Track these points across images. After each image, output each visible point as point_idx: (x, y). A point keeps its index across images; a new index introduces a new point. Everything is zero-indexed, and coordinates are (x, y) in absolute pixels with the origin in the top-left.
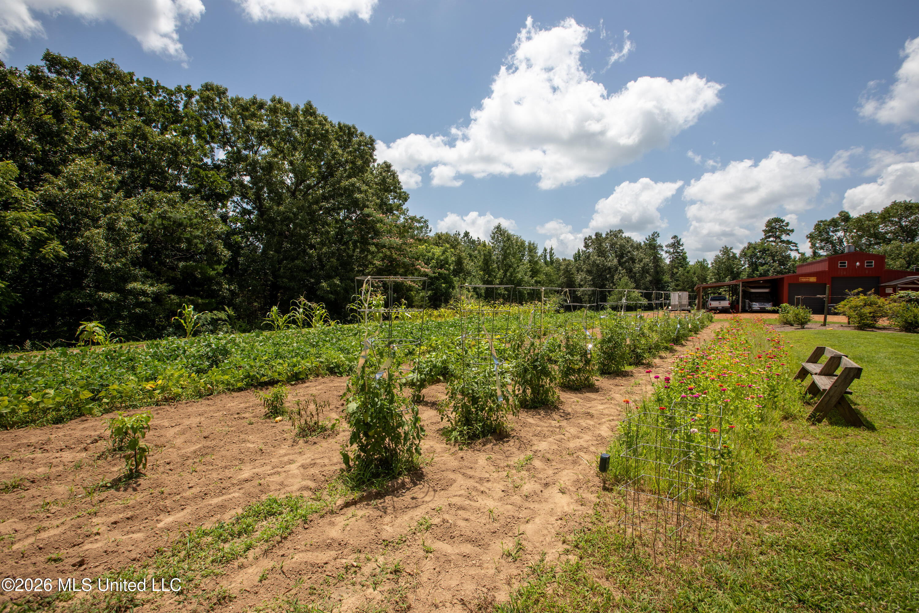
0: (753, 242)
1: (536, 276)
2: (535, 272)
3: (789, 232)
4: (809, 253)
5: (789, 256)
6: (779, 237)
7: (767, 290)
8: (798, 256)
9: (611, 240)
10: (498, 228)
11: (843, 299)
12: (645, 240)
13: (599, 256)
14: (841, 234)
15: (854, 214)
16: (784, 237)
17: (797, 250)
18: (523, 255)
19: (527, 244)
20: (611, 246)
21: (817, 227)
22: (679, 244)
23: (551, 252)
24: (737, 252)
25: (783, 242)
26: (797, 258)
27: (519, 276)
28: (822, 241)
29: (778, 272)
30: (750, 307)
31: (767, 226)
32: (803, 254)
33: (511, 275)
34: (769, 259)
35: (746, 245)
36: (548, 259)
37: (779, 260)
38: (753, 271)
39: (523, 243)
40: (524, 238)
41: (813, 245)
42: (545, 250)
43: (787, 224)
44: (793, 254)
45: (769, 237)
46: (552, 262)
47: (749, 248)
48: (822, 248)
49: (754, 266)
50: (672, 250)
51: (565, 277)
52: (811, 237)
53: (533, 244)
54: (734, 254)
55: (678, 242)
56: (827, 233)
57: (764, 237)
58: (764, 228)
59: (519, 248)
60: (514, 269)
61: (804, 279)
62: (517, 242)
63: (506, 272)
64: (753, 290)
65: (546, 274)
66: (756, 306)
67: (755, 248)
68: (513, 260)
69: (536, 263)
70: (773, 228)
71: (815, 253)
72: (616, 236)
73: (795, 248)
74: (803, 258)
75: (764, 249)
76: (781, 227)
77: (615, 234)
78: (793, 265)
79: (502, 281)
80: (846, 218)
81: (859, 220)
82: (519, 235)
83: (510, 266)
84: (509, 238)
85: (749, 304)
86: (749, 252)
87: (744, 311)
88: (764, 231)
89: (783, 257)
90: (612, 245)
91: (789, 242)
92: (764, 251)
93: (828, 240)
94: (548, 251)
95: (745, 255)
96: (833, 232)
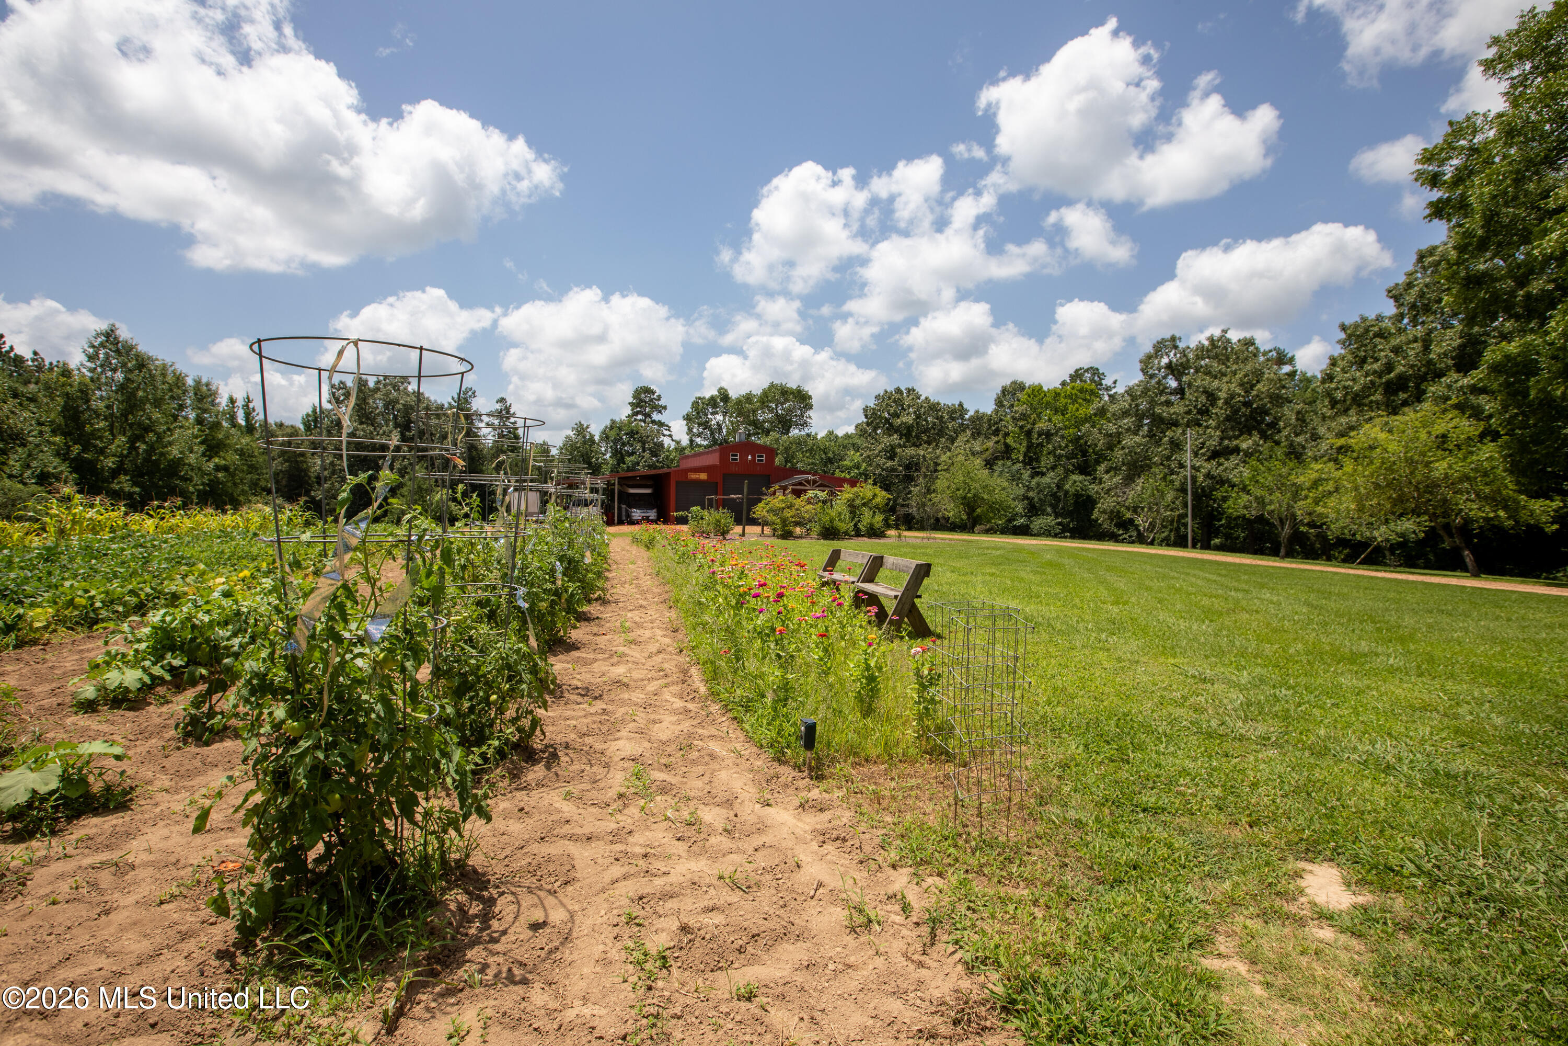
0: (617, 420)
1: (217, 454)
2: (213, 447)
3: (661, 409)
4: (685, 441)
5: (661, 445)
6: (648, 415)
7: (648, 491)
8: (673, 445)
9: (387, 394)
10: (110, 336)
11: (760, 501)
12: (450, 400)
13: (361, 423)
14: (719, 417)
15: (733, 394)
16: (656, 416)
17: (670, 436)
18: (181, 407)
19: (190, 382)
20: (386, 406)
21: (695, 405)
22: (508, 412)
23: (246, 406)
24: (596, 430)
25: (653, 422)
26: (673, 447)
27: (175, 452)
28: (700, 425)
29: (649, 466)
30: (628, 515)
31: (634, 397)
32: (678, 442)
33: (151, 449)
34: (638, 446)
35: (608, 423)
36: (242, 421)
37: (650, 449)
38: (618, 464)
39: (179, 380)
40: (180, 367)
41: (690, 430)
42: (232, 401)
43: (659, 398)
44: (667, 441)
45: (637, 413)
46: (250, 428)
47: (611, 428)
48: (699, 435)
49: (619, 456)
50: (496, 422)
51: (286, 461)
52: (688, 418)
53: (207, 385)
54: (592, 436)
55: (507, 410)
56: (706, 415)
57: (630, 412)
58: (631, 400)
59: (171, 390)
60: (160, 437)
61: (693, 476)
62: (164, 375)
63: (132, 441)
64: (632, 491)
65: (241, 452)
66: (637, 514)
67: (620, 429)
68: (156, 415)
69: (217, 425)
70: (642, 401)
71: (691, 441)
72: (395, 387)
73: (667, 433)
74: (680, 450)
75: (632, 431)
76: (651, 400)
77: (397, 382)
78: (667, 457)
79: (122, 463)
80: (724, 396)
81: (739, 402)
82: (168, 361)
83: (147, 429)
84: (142, 363)
85: (627, 511)
86: (612, 435)
87: (621, 522)
88: (631, 404)
89: (655, 444)
90: (390, 404)
91: (661, 424)
92: (632, 434)
93: (706, 425)
94: (240, 403)
95: (607, 438)
96: (712, 414)
